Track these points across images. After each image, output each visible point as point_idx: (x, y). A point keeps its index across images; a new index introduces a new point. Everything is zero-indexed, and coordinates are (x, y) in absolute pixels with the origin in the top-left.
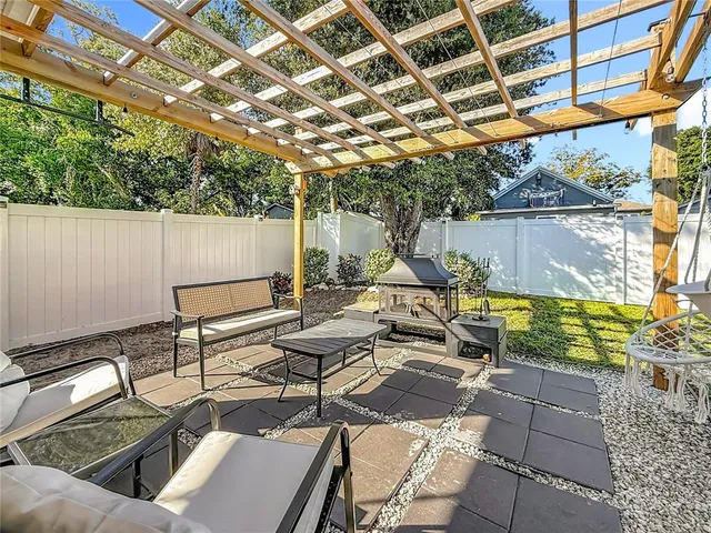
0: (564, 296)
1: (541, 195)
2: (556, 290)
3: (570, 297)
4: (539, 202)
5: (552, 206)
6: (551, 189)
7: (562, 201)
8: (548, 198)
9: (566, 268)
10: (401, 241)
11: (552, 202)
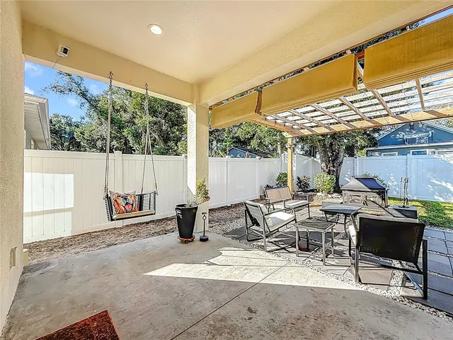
0: (443, 201)
1: (414, 136)
2: (436, 197)
3: (447, 201)
4: (413, 141)
5: (423, 143)
6: (422, 131)
7: (431, 140)
8: (420, 138)
9: (444, 184)
10: (332, 168)
11: (423, 141)
